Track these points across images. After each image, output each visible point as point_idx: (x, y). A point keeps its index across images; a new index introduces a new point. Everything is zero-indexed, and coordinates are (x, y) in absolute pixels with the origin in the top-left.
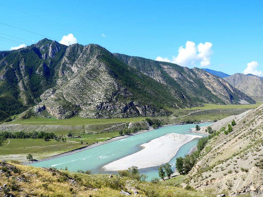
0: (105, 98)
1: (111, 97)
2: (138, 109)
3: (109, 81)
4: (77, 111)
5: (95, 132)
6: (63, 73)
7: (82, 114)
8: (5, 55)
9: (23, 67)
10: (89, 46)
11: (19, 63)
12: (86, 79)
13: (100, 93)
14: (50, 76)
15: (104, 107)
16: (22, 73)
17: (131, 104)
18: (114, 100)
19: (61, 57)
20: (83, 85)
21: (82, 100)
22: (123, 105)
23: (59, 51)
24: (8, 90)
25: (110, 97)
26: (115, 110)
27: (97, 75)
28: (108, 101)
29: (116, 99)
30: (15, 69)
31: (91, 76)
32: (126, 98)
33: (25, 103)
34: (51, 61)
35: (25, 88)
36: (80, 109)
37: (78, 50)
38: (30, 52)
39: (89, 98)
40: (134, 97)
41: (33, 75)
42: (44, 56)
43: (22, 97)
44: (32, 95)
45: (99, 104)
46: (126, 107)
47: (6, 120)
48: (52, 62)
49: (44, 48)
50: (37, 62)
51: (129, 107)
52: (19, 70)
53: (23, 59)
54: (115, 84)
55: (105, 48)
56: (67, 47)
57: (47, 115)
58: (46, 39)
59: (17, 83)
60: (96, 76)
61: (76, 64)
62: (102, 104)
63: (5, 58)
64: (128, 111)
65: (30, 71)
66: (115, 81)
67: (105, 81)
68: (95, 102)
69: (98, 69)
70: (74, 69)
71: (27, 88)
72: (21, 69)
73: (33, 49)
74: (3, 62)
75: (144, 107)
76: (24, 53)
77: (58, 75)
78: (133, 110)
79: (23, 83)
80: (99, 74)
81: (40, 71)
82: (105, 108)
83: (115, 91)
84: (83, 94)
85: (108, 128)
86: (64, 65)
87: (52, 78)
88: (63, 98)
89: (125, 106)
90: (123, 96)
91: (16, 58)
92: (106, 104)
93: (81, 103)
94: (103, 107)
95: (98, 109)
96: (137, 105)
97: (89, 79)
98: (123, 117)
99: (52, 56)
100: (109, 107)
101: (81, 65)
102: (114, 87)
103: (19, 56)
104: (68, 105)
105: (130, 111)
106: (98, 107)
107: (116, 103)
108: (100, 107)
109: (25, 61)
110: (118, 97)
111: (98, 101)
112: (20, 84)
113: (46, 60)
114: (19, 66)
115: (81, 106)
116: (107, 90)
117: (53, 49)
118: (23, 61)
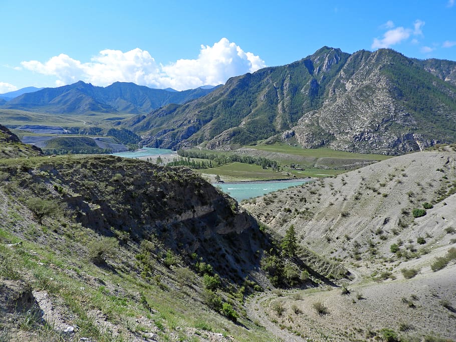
0: (369, 125)
1: (379, 126)
2: (419, 144)
3: (384, 103)
4: (328, 141)
5: (326, 167)
6: (334, 91)
7: (333, 145)
8: (271, 72)
9: (287, 85)
10: (376, 53)
11: (283, 81)
12: (353, 99)
13: (365, 119)
14: (317, 96)
15: (364, 139)
16: (285, 92)
17: (408, 137)
18: (382, 129)
19: (339, 71)
20: (347, 108)
21: (339, 128)
22: (393, 138)
23: (337, 63)
24: (266, 112)
25: (377, 125)
26: (380, 143)
27: (371, 94)
28: (372, 131)
29: (385, 128)
30: (278, 88)
31: (361, 95)
32: (404, 127)
33: (278, 127)
34: (324, 76)
35: (284, 110)
36: (334, 139)
37: (362, 59)
38: (300, 66)
39: (349, 125)
40: (418, 126)
41: (297, 94)
42: (316, 71)
43: (277, 120)
44: (289, 118)
45: (358, 134)
46: (398, 140)
47: (250, 144)
48: (324, 78)
49: (319, 59)
50: (305, 78)
51: (404, 140)
52: (282, 89)
53: (289, 76)
54: (391, 107)
55: (401, 54)
56: (350, 55)
57: (294, 143)
58: (326, 46)
59: (277, 104)
60: (369, 96)
61: (352, 79)
62: (362, 134)
63: (270, 75)
64: (401, 146)
65: (295, 90)
66: (393, 102)
67: (379, 102)
68: (355, 130)
69: (375, 86)
70: (349, 86)
71: (286, 110)
72: (285, 88)
73: (305, 63)
74: (268, 80)
75: (429, 143)
76: (292, 68)
77: (327, 95)
78: (409, 145)
79: (283, 104)
80: (374, 92)
81: (305, 90)
82: (367, 139)
83: (388, 117)
84: (343, 120)
85: (349, 165)
86: (338, 81)
87: (319, 98)
88: (318, 123)
89: (396, 138)
90: (399, 124)
91: (282, 75)
92: (368, 134)
93: (336, 131)
94: (363, 137)
95: (355, 140)
96: (418, 139)
97: (357, 99)
98: (388, 153)
99: (327, 69)
100: (371, 139)
101: (358, 80)
102: (388, 111)
103: (286, 72)
104: (320, 133)
105: (403, 146)
106: (356, 137)
107: (384, 133)
108: (360, 138)
109: (291, 78)
110: (390, 125)
111: (357, 130)
112: (280, 106)
113: (318, 75)
114: (283, 84)
115: (335, 135)
116: (376, 116)
117: (329, 61)
118: (289, 78)
